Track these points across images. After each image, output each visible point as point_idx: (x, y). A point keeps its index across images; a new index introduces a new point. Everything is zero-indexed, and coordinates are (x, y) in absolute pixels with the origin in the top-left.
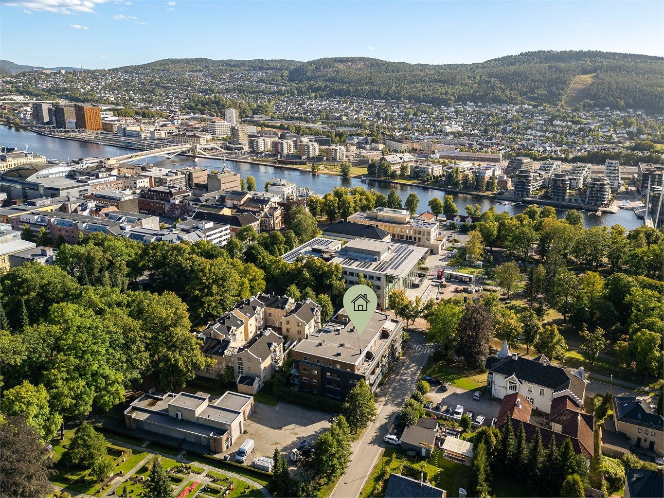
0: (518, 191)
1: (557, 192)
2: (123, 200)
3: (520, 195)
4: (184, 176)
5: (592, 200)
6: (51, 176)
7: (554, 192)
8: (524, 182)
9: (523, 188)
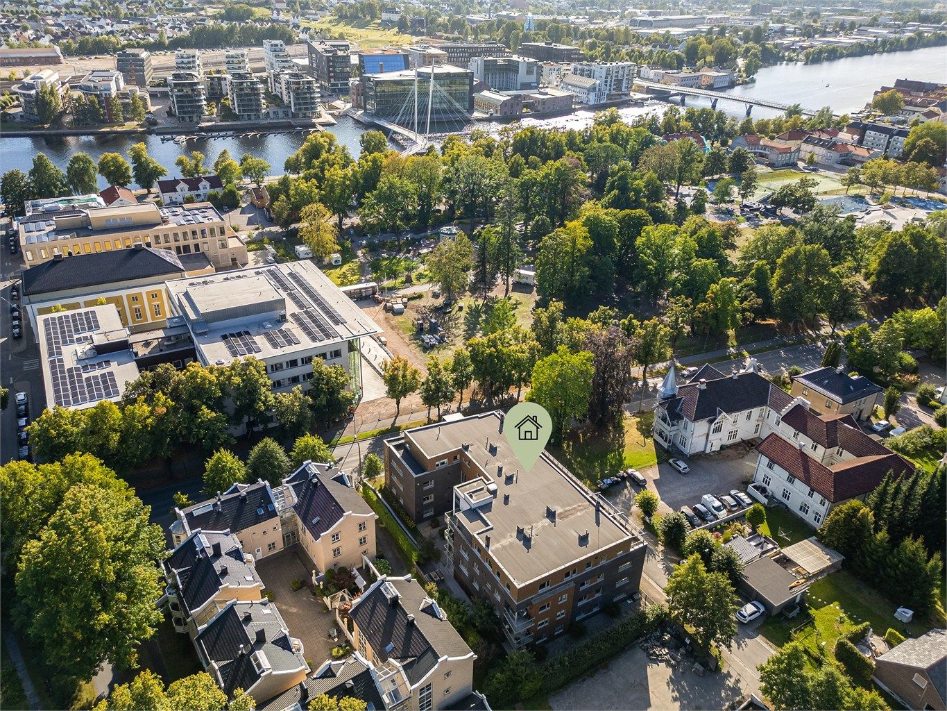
0: (185, 113)
1: (248, 105)
3: (188, 120)
5: (300, 109)
7: (243, 106)
8: (190, 96)
9: (192, 107)
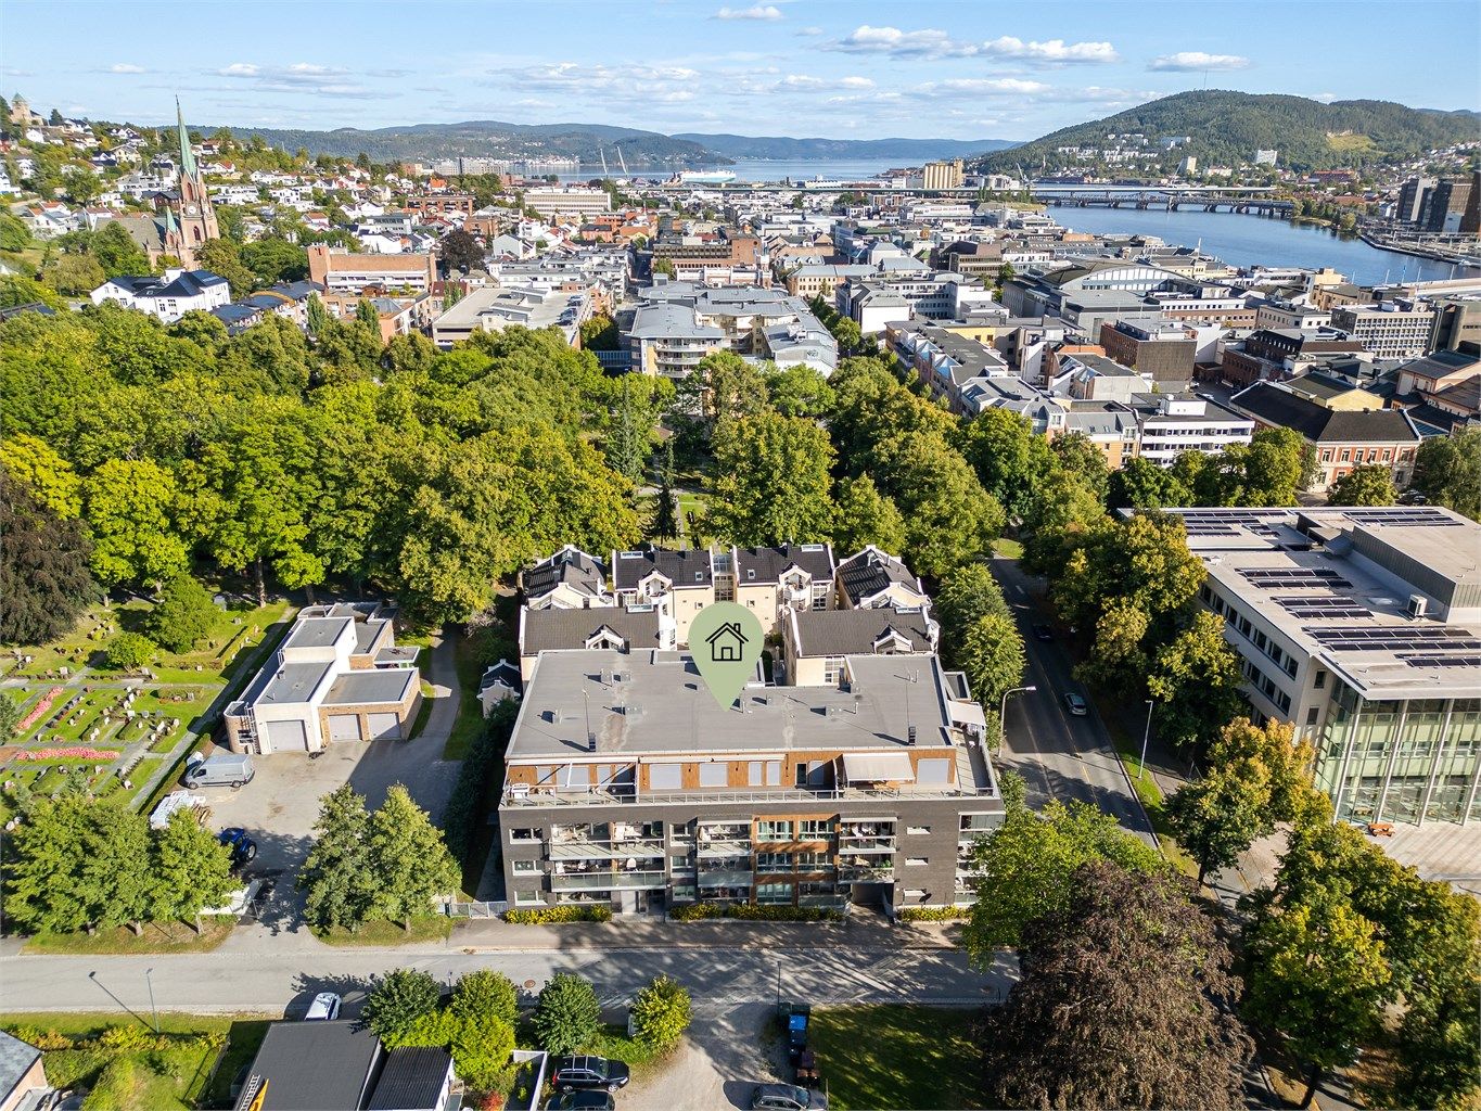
2: (1152, 338)
4: (1431, 314)
6: (1114, 287)
